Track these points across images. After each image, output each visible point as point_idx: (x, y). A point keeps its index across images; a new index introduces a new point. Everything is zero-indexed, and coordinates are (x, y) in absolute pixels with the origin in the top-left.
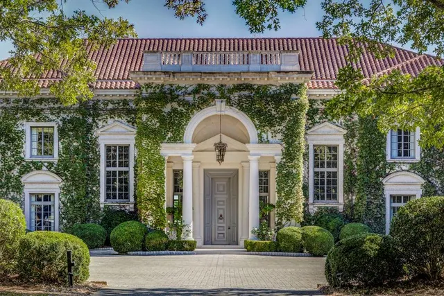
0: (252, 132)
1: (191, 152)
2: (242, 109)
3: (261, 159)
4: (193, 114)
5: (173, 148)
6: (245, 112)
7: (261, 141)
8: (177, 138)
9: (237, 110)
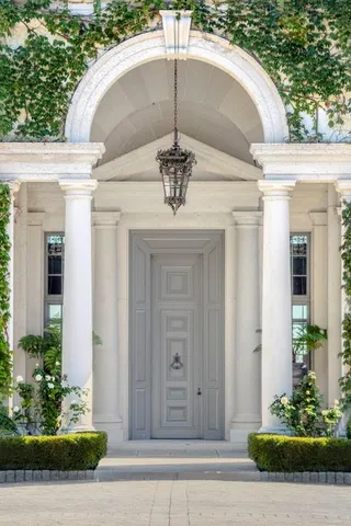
0: (271, 110)
1: (87, 169)
2: (240, 39)
3: (299, 192)
4: (94, 54)
5: (33, 158)
6: (250, 49)
7: (296, 134)
8: (47, 125)
9: (226, 43)
